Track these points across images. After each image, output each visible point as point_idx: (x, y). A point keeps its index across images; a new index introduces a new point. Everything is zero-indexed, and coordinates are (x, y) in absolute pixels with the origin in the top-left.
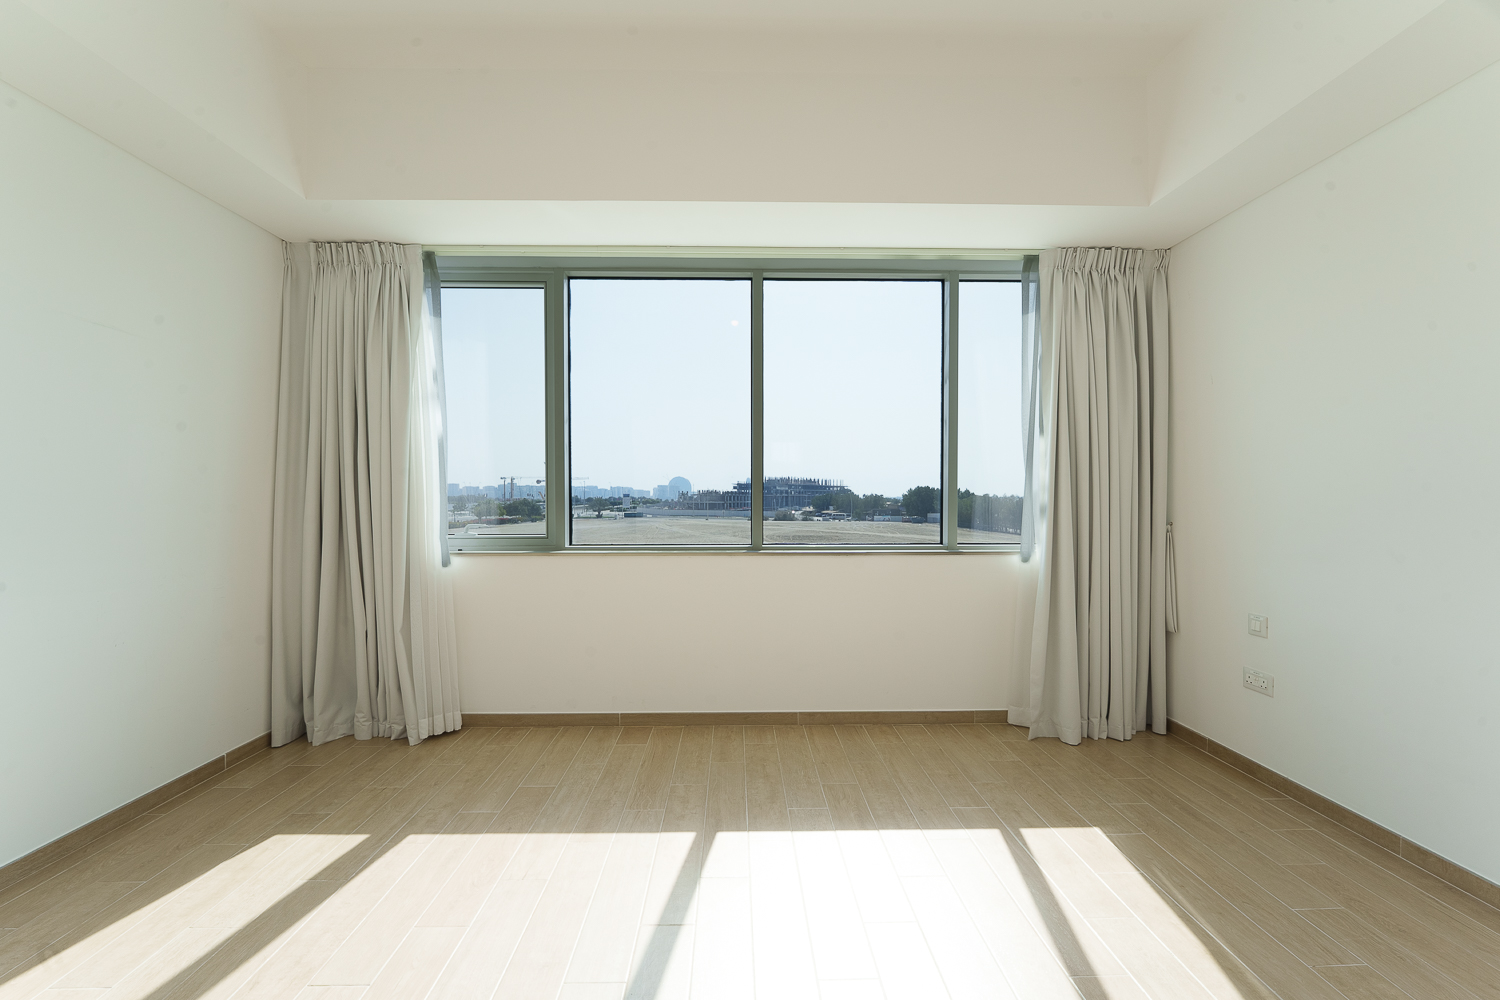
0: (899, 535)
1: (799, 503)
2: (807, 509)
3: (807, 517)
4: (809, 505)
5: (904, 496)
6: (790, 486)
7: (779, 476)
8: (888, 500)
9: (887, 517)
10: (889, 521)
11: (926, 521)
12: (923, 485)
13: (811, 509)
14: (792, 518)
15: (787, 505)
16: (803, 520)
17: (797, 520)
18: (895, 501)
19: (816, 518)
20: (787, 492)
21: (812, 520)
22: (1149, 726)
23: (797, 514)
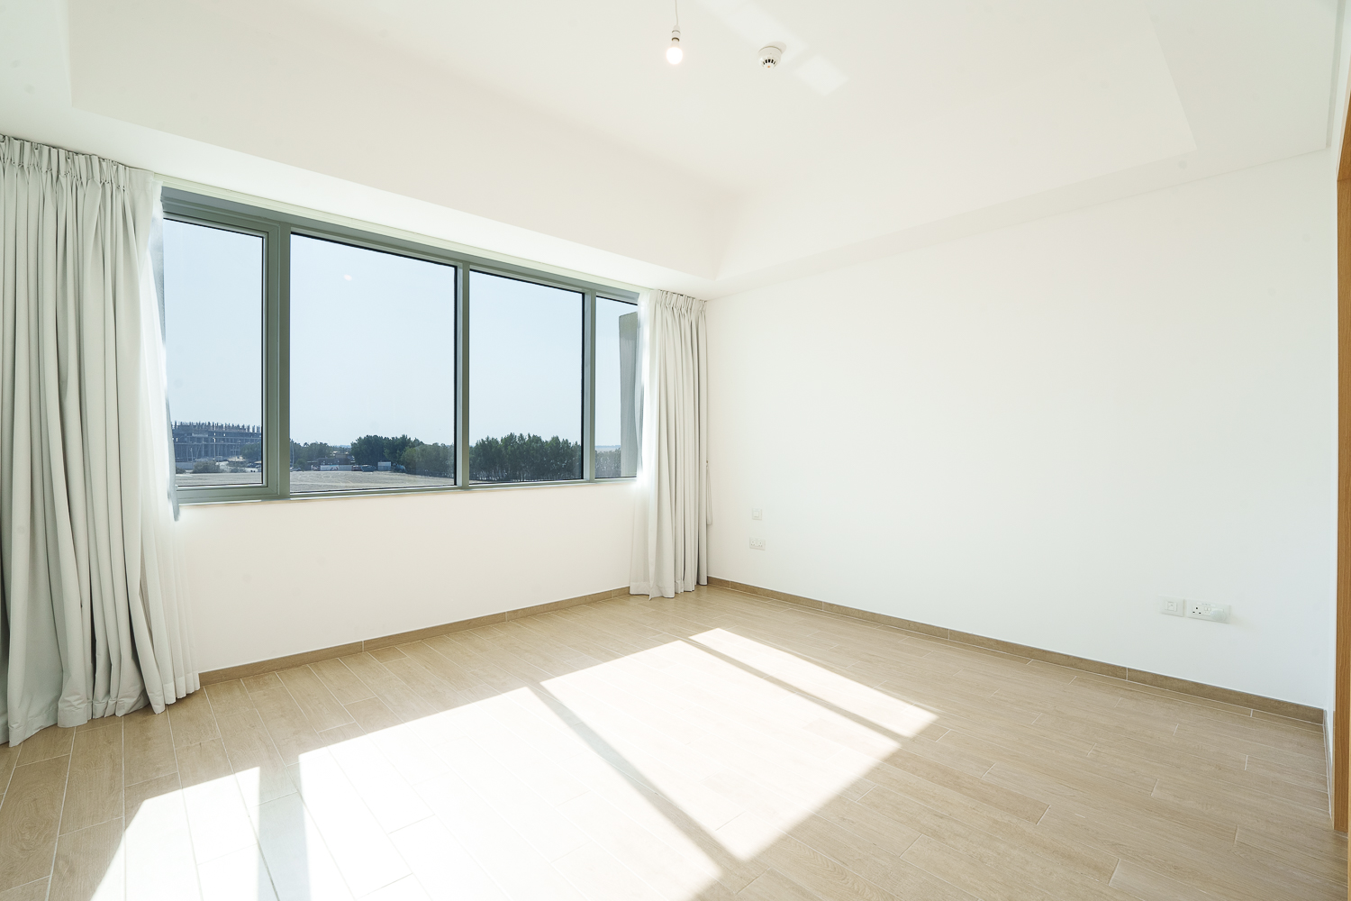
0: (352, 484)
1: (225, 453)
2: (235, 459)
3: (236, 468)
4: (237, 454)
5: (353, 444)
6: (211, 433)
7: (195, 421)
8: (334, 448)
9: (335, 467)
10: (337, 470)
11: (377, 470)
12: (372, 434)
13: (241, 459)
14: (217, 470)
15: (206, 454)
16: (232, 472)
17: (223, 471)
18: (342, 450)
19: (249, 469)
20: (206, 440)
21: (245, 472)
22: (698, 583)
23: (223, 465)
